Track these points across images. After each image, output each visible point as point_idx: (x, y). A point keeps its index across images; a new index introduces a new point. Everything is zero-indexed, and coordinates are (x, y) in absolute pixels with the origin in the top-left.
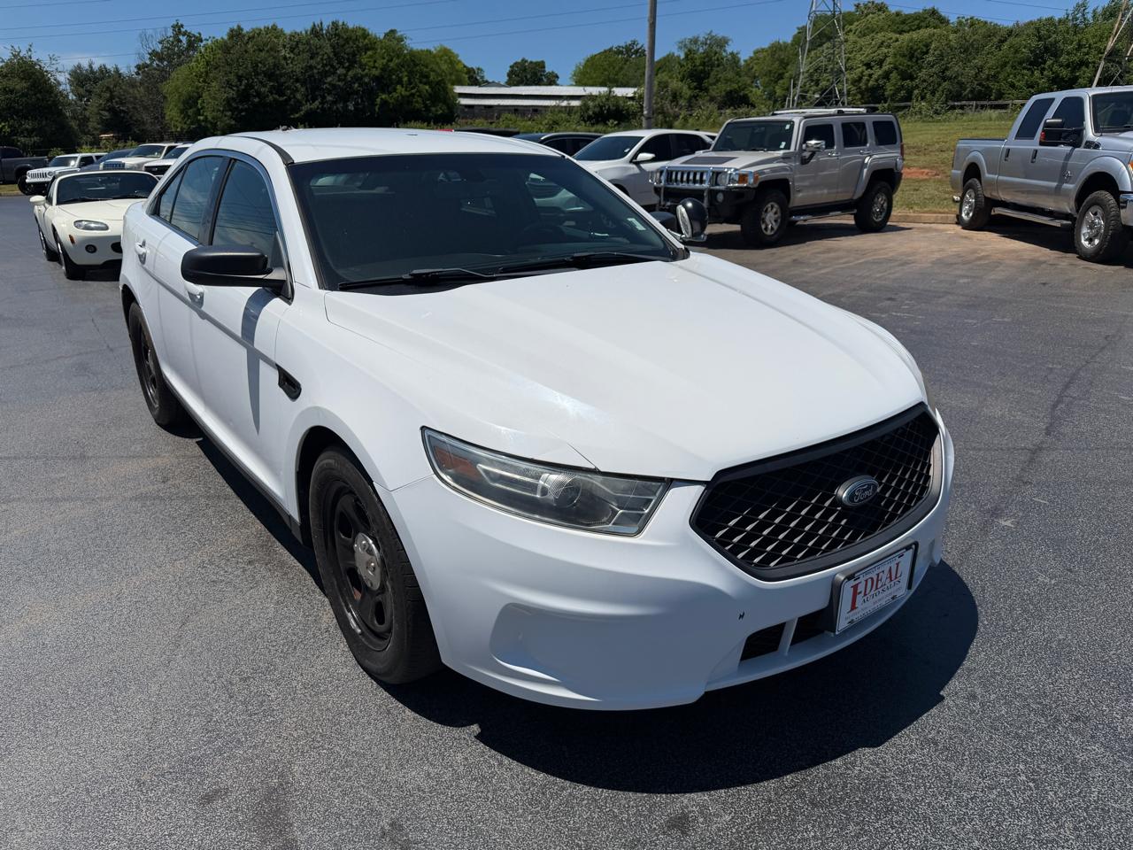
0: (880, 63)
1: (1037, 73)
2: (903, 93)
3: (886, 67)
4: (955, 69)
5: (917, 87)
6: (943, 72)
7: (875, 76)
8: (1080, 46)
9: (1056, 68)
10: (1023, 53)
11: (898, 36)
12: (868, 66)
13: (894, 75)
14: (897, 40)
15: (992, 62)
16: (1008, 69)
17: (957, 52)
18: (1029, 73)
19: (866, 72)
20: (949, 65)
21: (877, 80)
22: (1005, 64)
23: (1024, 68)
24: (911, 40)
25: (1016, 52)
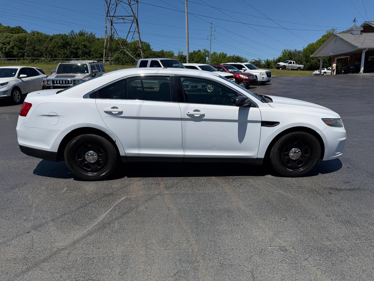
0: (9, 43)
1: (66, 50)
2: (21, 54)
3: (11, 45)
4: (38, 47)
5: (25, 52)
6: (34, 48)
7: (8, 48)
8: (76, 43)
9: (71, 49)
10: (59, 44)
11: (12, 34)
12: (4, 44)
13: (15, 48)
14: (13, 36)
15: (50, 46)
16: (56, 48)
17: (37, 42)
18: (63, 50)
19: (3, 46)
20: (35, 46)
21: (9, 49)
22: (54, 47)
23: (61, 48)
24: (19, 37)
25: (57, 43)
